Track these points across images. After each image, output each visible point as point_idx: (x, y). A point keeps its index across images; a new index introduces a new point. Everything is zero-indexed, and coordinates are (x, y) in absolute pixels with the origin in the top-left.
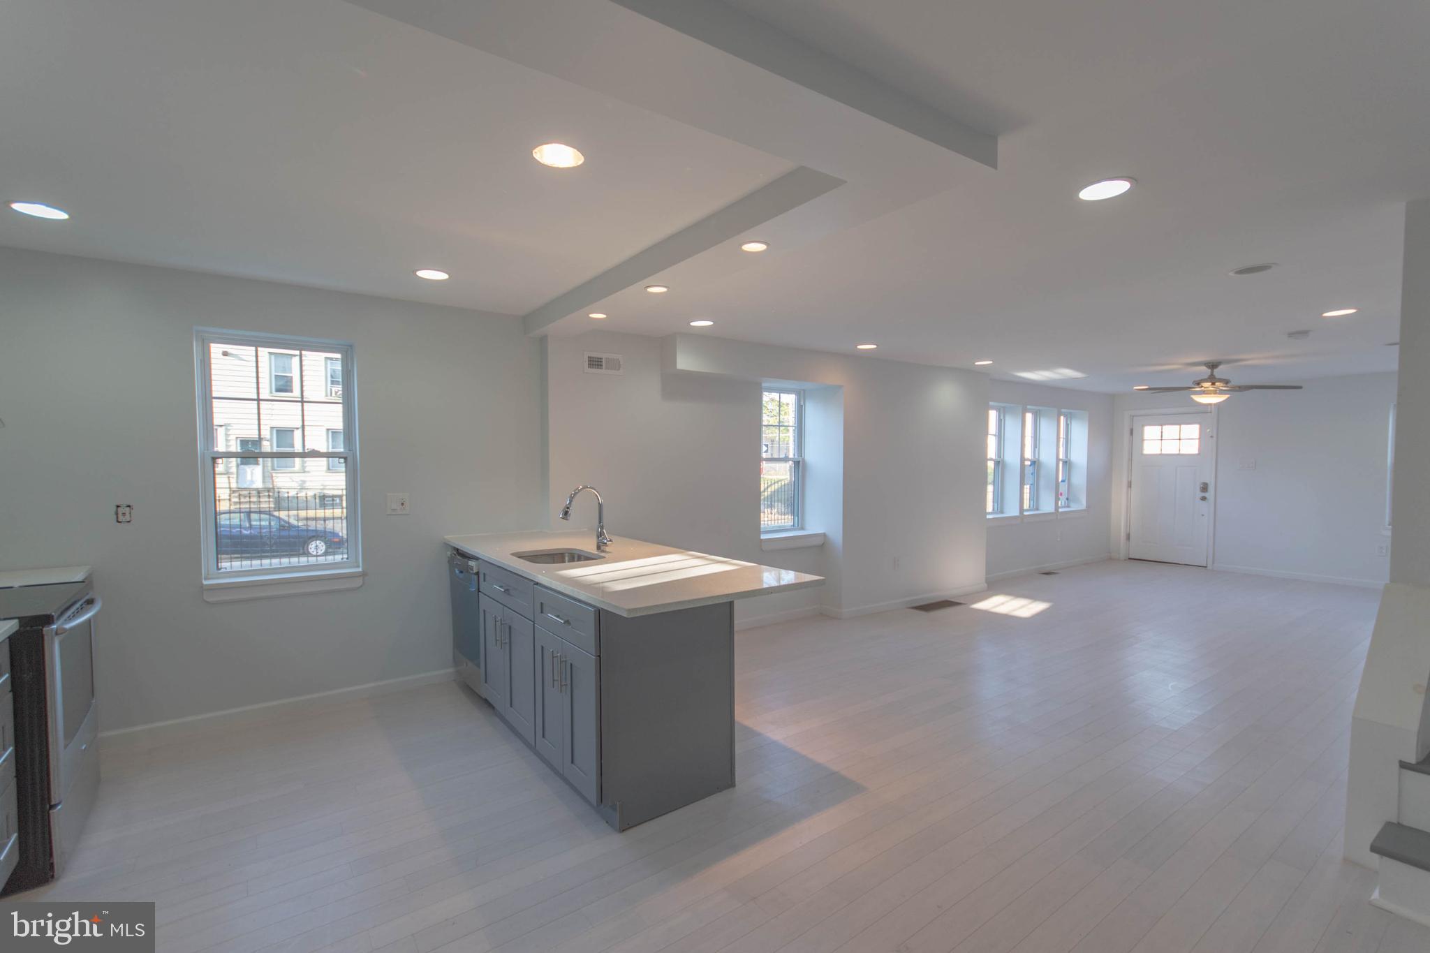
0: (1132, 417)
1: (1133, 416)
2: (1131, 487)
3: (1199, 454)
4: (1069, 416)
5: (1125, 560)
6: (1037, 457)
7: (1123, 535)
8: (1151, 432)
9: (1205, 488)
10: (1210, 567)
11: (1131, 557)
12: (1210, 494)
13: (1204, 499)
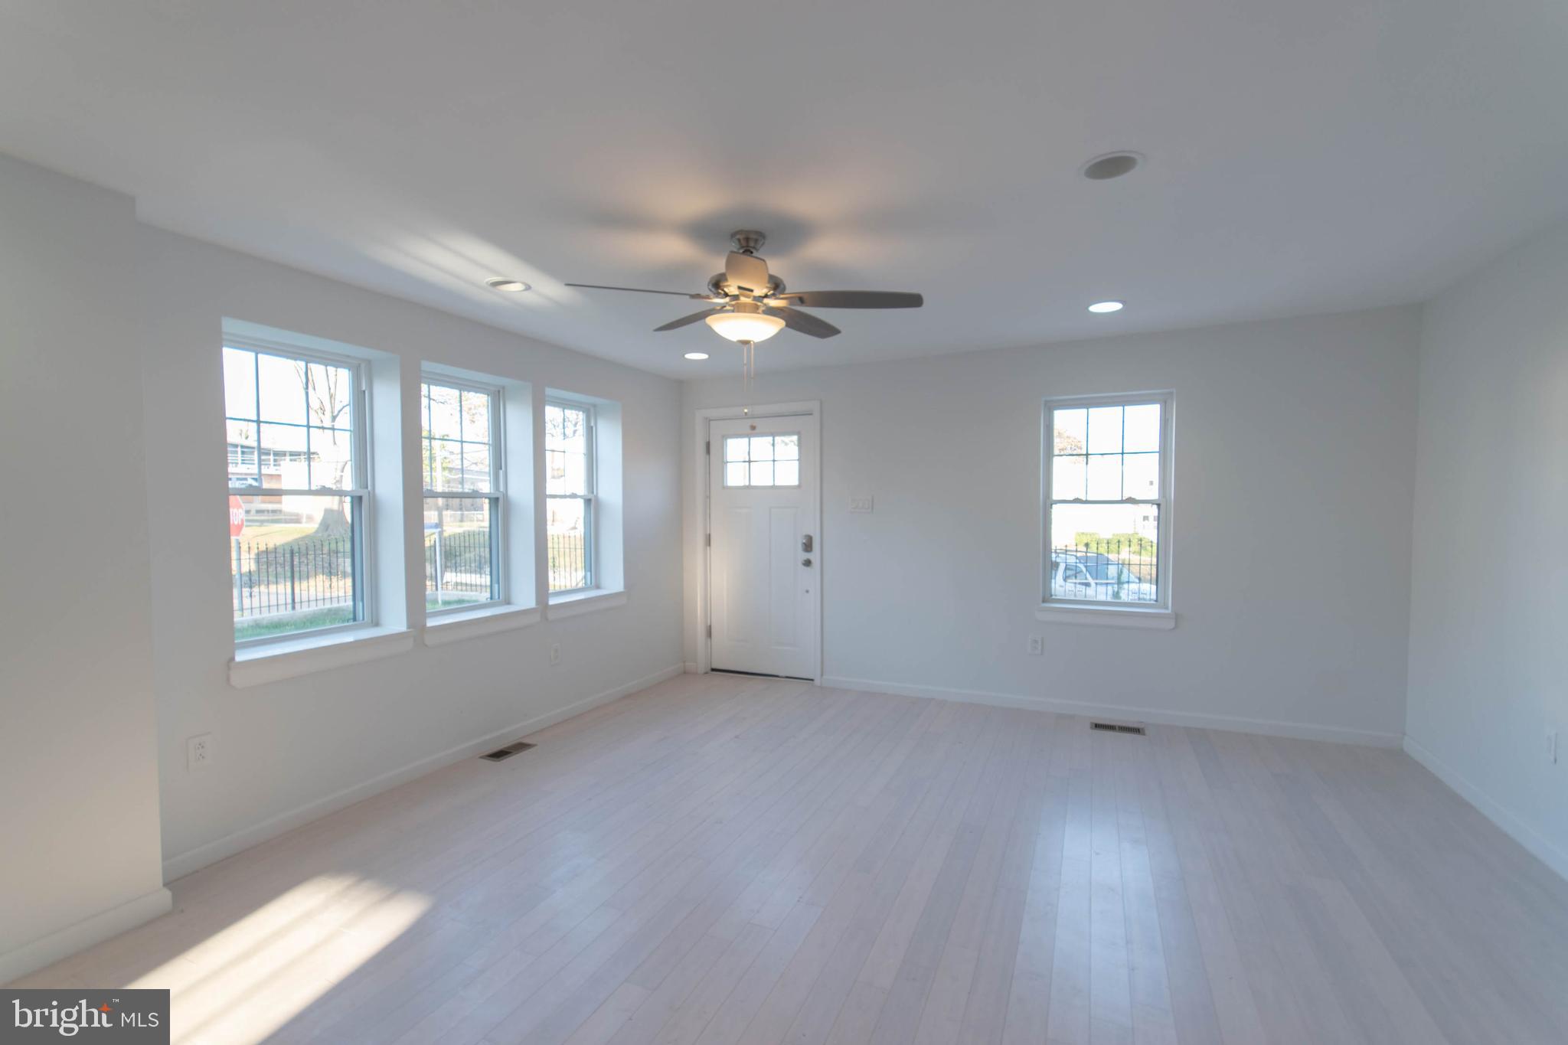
0: (708, 421)
1: (710, 420)
2: (710, 545)
3: (799, 486)
4: (592, 410)
5: (706, 673)
6: (502, 489)
7: (701, 630)
8: (735, 448)
9: (808, 546)
10: (817, 682)
11: (714, 667)
12: (814, 556)
13: (808, 563)
